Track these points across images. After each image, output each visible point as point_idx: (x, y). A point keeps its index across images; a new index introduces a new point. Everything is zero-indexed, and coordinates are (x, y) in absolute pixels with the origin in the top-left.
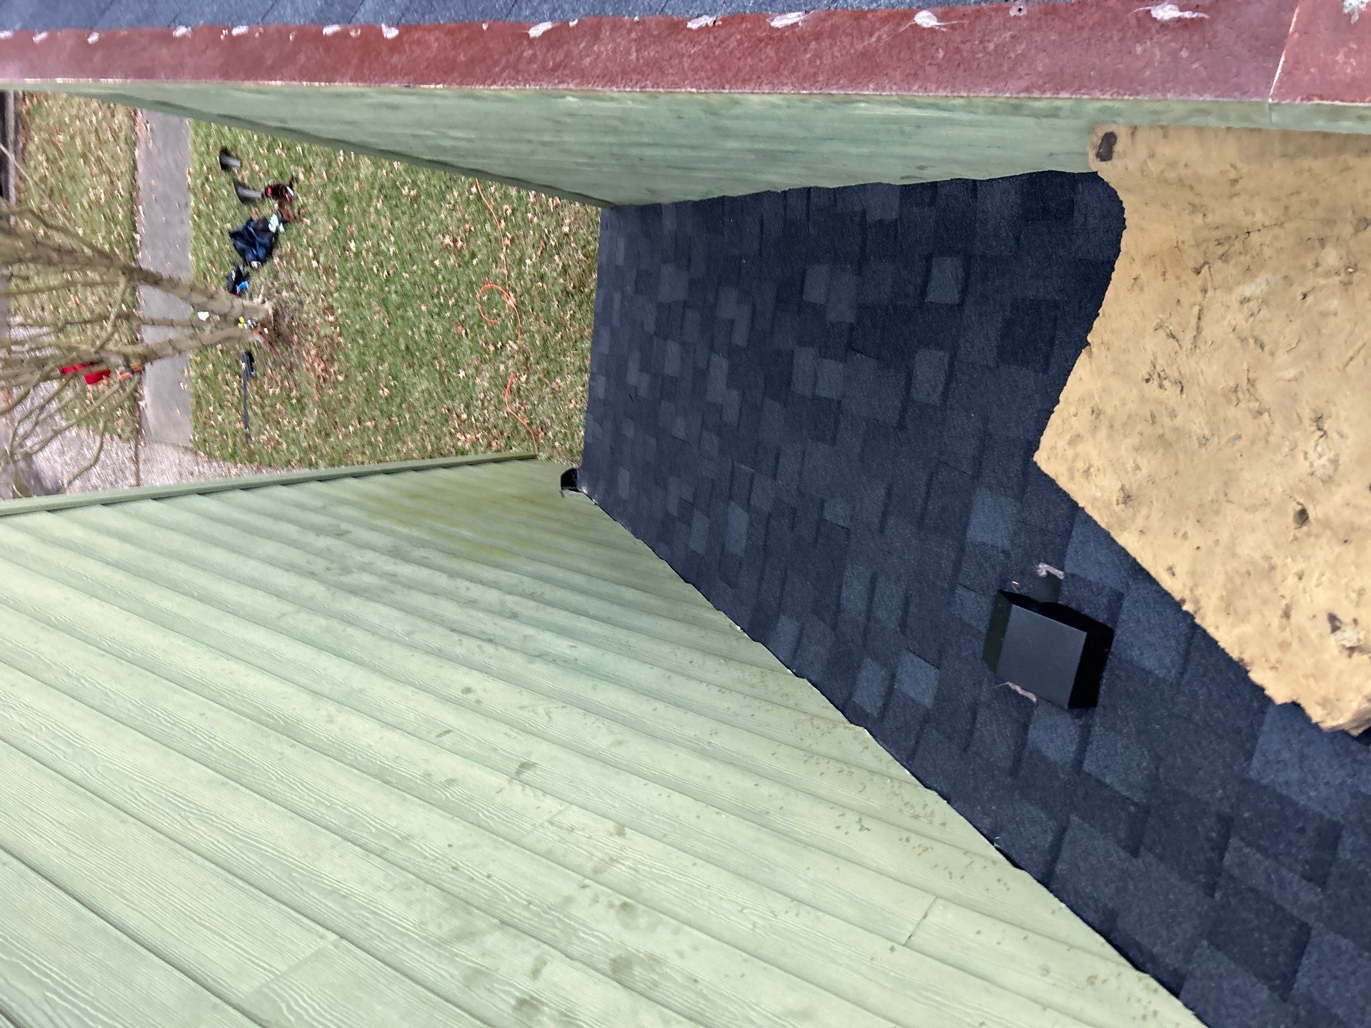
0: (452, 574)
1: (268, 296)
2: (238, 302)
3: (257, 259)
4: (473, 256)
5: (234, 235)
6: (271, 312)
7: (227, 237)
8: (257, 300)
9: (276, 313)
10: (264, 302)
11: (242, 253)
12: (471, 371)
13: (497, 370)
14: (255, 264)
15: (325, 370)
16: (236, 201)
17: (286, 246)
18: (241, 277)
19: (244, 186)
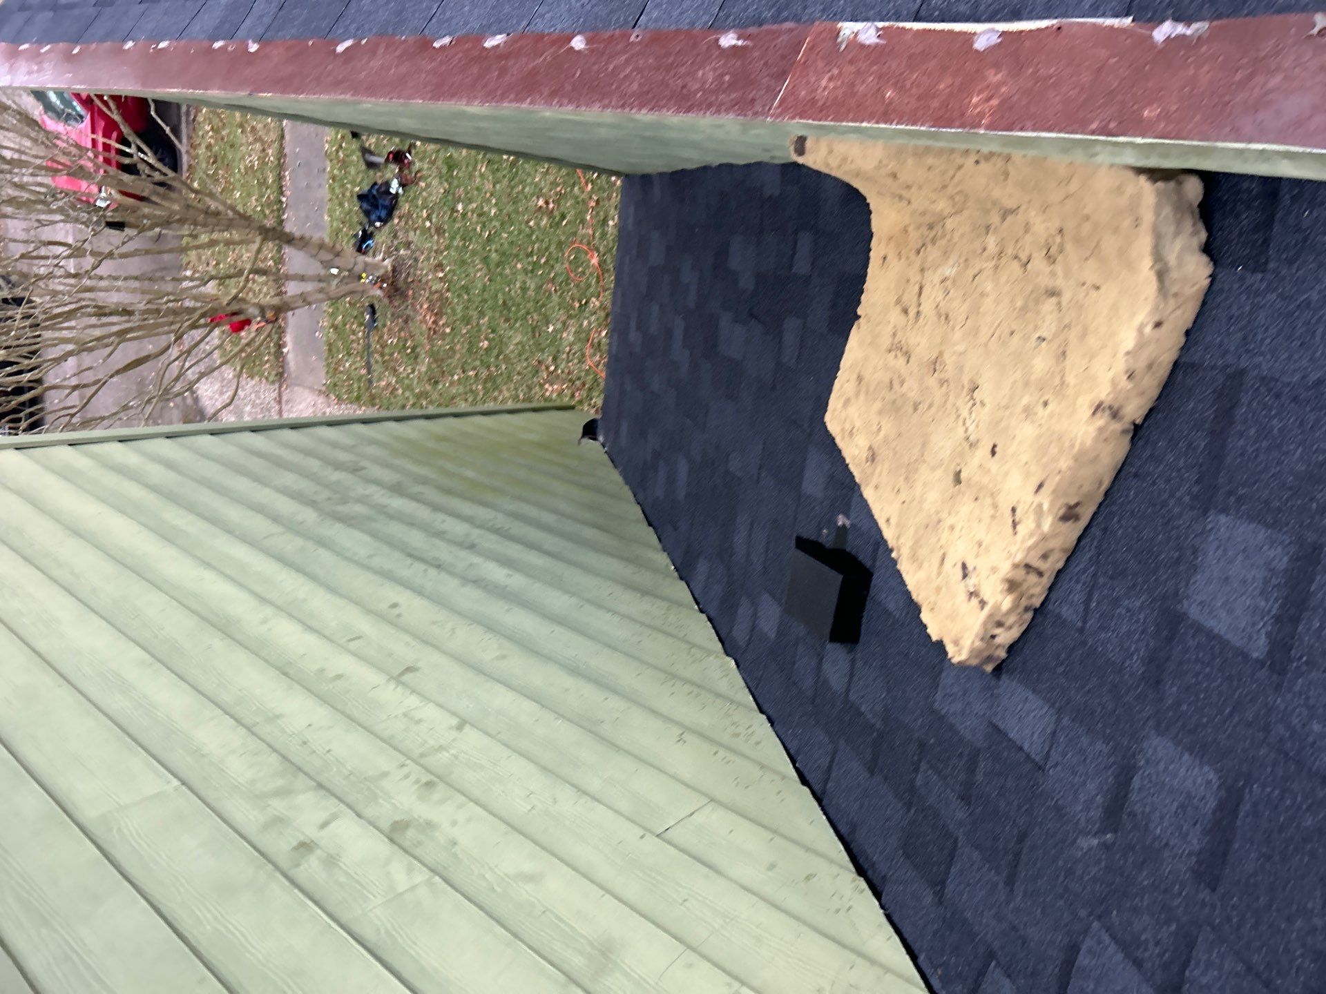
0: (436, 508)
1: (388, 254)
2: (361, 259)
3: (380, 219)
4: (563, 217)
5: (361, 197)
6: (390, 268)
7: (355, 199)
8: (380, 257)
9: (394, 270)
10: (384, 260)
11: (367, 213)
12: (559, 326)
13: (581, 325)
14: (378, 224)
15: (434, 322)
16: (364, 167)
17: (405, 207)
18: (366, 236)
19: (371, 153)
